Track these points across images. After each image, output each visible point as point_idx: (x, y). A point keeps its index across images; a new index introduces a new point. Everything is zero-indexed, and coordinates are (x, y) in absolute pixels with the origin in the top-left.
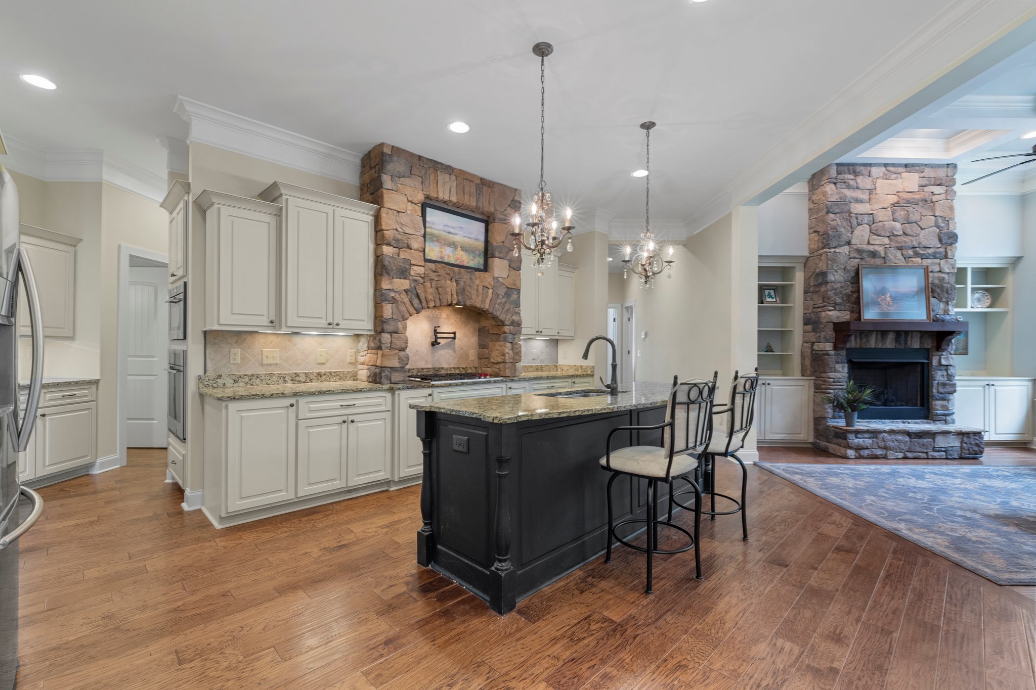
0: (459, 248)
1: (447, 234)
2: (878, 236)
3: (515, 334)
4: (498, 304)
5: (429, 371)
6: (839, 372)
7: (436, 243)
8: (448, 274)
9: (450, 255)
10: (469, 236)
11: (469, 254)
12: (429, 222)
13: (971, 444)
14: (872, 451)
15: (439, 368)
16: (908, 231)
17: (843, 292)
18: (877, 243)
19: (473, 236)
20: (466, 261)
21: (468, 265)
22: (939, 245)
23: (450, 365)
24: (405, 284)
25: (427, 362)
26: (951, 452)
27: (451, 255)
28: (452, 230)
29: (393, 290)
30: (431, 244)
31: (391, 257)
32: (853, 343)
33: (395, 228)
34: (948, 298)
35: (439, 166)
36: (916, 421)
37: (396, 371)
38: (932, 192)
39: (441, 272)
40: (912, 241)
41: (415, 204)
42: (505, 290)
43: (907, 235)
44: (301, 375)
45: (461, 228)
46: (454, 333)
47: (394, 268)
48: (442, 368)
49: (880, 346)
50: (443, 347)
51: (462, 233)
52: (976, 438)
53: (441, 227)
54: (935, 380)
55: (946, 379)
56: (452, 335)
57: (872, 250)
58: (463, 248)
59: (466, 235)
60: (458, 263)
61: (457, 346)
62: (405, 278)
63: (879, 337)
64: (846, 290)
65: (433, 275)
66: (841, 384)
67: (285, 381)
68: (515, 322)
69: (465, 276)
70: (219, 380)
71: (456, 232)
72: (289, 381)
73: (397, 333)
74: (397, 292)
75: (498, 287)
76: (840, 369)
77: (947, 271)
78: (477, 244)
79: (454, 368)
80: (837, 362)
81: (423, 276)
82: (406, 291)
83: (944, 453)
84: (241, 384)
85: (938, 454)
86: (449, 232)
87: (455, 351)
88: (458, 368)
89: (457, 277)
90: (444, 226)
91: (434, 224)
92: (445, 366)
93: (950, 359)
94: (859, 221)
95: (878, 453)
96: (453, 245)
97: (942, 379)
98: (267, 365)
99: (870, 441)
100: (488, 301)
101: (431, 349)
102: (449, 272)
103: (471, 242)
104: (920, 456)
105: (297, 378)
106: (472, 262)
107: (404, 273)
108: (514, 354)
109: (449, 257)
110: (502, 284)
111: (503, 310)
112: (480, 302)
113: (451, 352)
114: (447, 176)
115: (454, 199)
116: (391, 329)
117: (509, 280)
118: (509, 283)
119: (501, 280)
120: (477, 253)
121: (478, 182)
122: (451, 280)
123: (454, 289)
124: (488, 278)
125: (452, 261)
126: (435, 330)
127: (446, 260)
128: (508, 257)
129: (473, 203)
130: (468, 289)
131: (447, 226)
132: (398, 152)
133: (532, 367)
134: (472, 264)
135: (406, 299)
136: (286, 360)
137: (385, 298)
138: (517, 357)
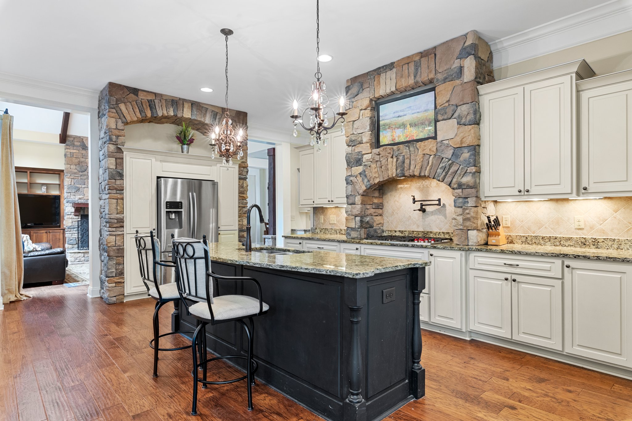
0: (408, 126)
1: (396, 119)
3: (467, 198)
4: (441, 168)
5: (419, 234)
7: (388, 130)
8: (390, 153)
10: (418, 111)
11: (418, 128)
12: (381, 116)
15: (428, 232)
19: (423, 109)
20: (415, 135)
21: (418, 138)
23: (441, 229)
24: (360, 169)
25: (418, 226)
27: (401, 135)
28: (401, 114)
29: (351, 176)
30: (384, 132)
31: (350, 154)
33: (352, 133)
35: (382, 70)
37: (353, 230)
39: (382, 153)
41: (365, 109)
42: (452, 151)
44: (343, 230)
45: (410, 107)
46: (439, 200)
47: (352, 160)
48: (431, 232)
50: (432, 213)
51: (410, 112)
53: (392, 115)
56: (437, 202)
58: (411, 125)
59: (415, 111)
60: (407, 139)
61: (447, 212)
62: (361, 165)
65: (377, 158)
68: (464, 184)
69: (405, 151)
70: (316, 230)
71: (405, 113)
72: (338, 233)
73: (355, 204)
74: (354, 176)
75: (443, 151)
78: (427, 114)
79: (443, 233)
81: (371, 160)
82: (360, 174)
84: (322, 233)
86: (398, 117)
87: (446, 217)
88: (448, 233)
89: (397, 153)
90: (394, 113)
91: (386, 115)
92: (435, 230)
96: (404, 126)
98: (332, 224)
100: (428, 168)
101: (422, 215)
102: (389, 151)
103: (420, 115)
105: (341, 232)
106: (422, 134)
107: (359, 162)
108: (464, 220)
109: (399, 137)
110: (448, 146)
111: (447, 173)
112: (419, 171)
113: (441, 217)
114: (389, 73)
115: (393, 89)
116: (351, 202)
117: (458, 139)
118: (455, 143)
119: (447, 142)
120: (427, 123)
121: (417, 58)
122: (392, 157)
123: (394, 164)
124: (430, 145)
125: (402, 139)
126: (414, 199)
127: (397, 141)
128: (456, 115)
129: (411, 81)
130: (407, 161)
131: (397, 112)
132: (354, 80)
133: (570, 239)
134: (421, 136)
135: (360, 179)
136: (338, 222)
137: (348, 182)
138: (468, 223)
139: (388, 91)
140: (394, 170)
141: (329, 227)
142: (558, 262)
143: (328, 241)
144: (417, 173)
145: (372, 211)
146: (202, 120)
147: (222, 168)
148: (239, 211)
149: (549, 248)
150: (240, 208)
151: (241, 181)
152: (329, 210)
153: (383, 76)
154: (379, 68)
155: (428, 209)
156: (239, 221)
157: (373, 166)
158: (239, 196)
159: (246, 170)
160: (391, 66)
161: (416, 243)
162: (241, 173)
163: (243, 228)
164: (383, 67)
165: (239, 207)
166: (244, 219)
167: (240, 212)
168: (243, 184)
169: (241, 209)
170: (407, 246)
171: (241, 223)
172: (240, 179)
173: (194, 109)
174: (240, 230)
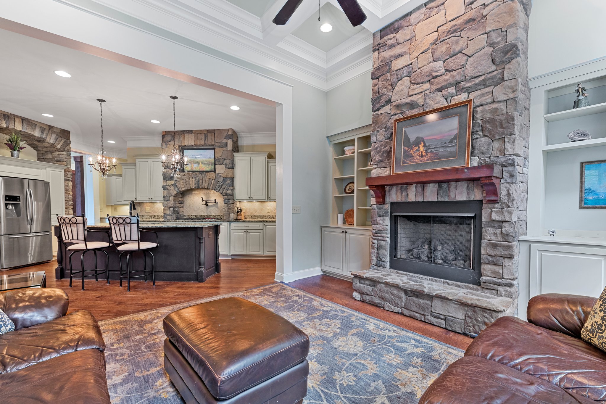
2: (417, 84)
3: (229, 200)
4: (218, 186)
6: (380, 224)
7: (189, 163)
8: (192, 176)
9: (196, 167)
10: (206, 157)
11: (206, 165)
13: (477, 320)
14: (372, 298)
15: (209, 215)
16: (451, 66)
17: (383, 150)
18: (416, 92)
19: (208, 157)
20: (204, 168)
21: (205, 170)
22: (493, 68)
23: (215, 214)
24: (172, 182)
25: (204, 213)
26: (451, 323)
28: (197, 156)
29: (166, 185)
31: (165, 173)
32: (394, 196)
34: (503, 133)
36: (459, 283)
37: (168, 215)
38: (484, 4)
39: (186, 175)
40: (454, 76)
42: (223, 179)
43: (450, 71)
45: (201, 154)
46: (215, 200)
47: (167, 177)
49: (420, 199)
50: (212, 206)
51: (201, 156)
52: (487, 315)
53: (192, 156)
54: (484, 239)
55: (500, 239)
57: (409, 101)
58: (202, 163)
59: (204, 157)
60: (200, 170)
61: (218, 206)
62: (173, 180)
63: (420, 189)
64: (385, 147)
65: (183, 177)
66: (382, 235)
69: (199, 175)
71: (199, 157)
73: (169, 201)
74: (168, 186)
75: (218, 178)
76: (381, 222)
77: (504, 98)
78: (210, 159)
80: (379, 216)
81: (180, 178)
82: (173, 185)
83: (443, 322)
85: (437, 320)
86: (195, 158)
87: (218, 208)
89: (195, 176)
91: (188, 156)
92: (213, 214)
93: (506, 213)
94: (399, 76)
95: (376, 302)
96: (198, 163)
97: (493, 238)
99: (370, 288)
101: (206, 207)
103: (207, 160)
104: (415, 316)
107: (172, 178)
108: (228, 209)
109: (196, 168)
110: (221, 176)
111: (220, 188)
113: (216, 208)
114: (190, 135)
115: (193, 144)
116: (166, 199)
117: (225, 174)
118: (224, 175)
119: (220, 174)
120: (210, 164)
121: (206, 132)
122: (192, 178)
123: (194, 182)
124: (212, 175)
125: (197, 170)
126: (202, 199)
127: (194, 170)
128: (224, 163)
129: (203, 142)
130: (201, 181)
131: (194, 155)
132: (168, 132)
133: (265, 216)
134: (207, 169)
135: (172, 188)
136: (152, 211)
137: (164, 188)
138: (230, 211)
139: (190, 144)
140: (194, 185)
141: (145, 214)
142: (262, 223)
144: (206, 187)
145: (179, 205)
147: (50, 171)
148: (66, 204)
149: (259, 219)
151: (67, 182)
152: (145, 205)
153: (186, 136)
154: (184, 131)
155: (209, 204)
156: (66, 211)
157: (181, 181)
158: (66, 193)
159: (70, 174)
160: (191, 132)
161: (206, 220)
162: (67, 176)
164: (186, 131)
165: (65, 201)
166: (69, 210)
168: (68, 183)
170: (203, 221)
171: (67, 213)
172: (65, 180)
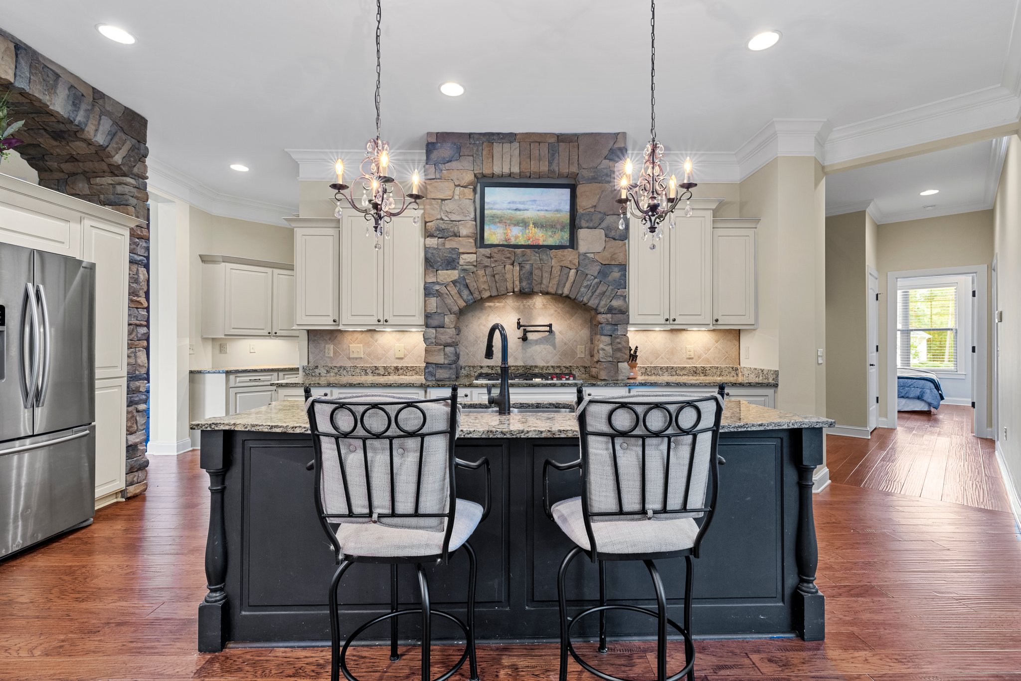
0: (531, 225)
1: (513, 212)
3: (616, 325)
4: (585, 287)
7: (498, 225)
8: (509, 258)
9: (517, 235)
10: (546, 208)
11: (546, 230)
12: (488, 203)
15: (532, 366)
19: (552, 207)
20: (541, 239)
21: (545, 243)
23: (548, 362)
24: (454, 274)
25: (516, 359)
27: (520, 235)
28: (521, 206)
29: (438, 283)
30: (492, 227)
31: (435, 249)
33: (439, 217)
35: (495, 137)
37: (441, 367)
39: (497, 256)
41: (465, 187)
42: (598, 268)
44: (380, 368)
45: (535, 201)
46: (550, 326)
47: (439, 260)
48: (536, 367)
50: (537, 342)
51: (534, 207)
53: (505, 206)
56: (548, 329)
58: (536, 225)
59: (542, 208)
60: (530, 243)
61: (557, 340)
62: (454, 269)
65: (487, 262)
67: (366, 374)
68: (615, 309)
69: (533, 258)
70: (316, 370)
71: (527, 207)
72: (370, 373)
73: (443, 327)
74: (442, 284)
75: (586, 265)
78: (559, 215)
79: (552, 367)
81: (475, 264)
82: (454, 282)
84: (332, 374)
86: (516, 210)
87: (555, 347)
88: (559, 367)
89: (521, 260)
90: (509, 203)
91: (495, 203)
92: (541, 363)
96: (524, 223)
98: (354, 358)
100: (568, 285)
101: (521, 344)
102: (509, 255)
103: (548, 215)
105: (377, 371)
106: (551, 239)
107: (451, 263)
108: (614, 350)
109: (516, 237)
110: (594, 261)
111: (593, 293)
112: (555, 287)
113: (549, 347)
114: (507, 146)
115: (516, 170)
116: (435, 322)
117: (607, 254)
118: (605, 258)
119: (592, 256)
120: (559, 227)
121: (553, 140)
122: (513, 264)
123: (516, 274)
124: (569, 256)
125: (522, 241)
126: (518, 323)
127: (513, 241)
128: (604, 225)
129: (544, 168)
130: (537, 272)
131: (513, 202)
132: (443, 137)
133: (684, 368)
134: (550, 242)
135: (454, 291)
136: (369, 355)
137: (428, 292)
138: (619, 355)
139: (506, 170)
140: (517, 283)
141: (348, 364)
143: (398, 386)
144: (552, 290)
146: (46, 99)
147: (94, 231)
148: (130, 333)
149: (666, 378)
150: (132, 327)
151: (135, 267)
152: (346, 334)
153: (497, 148)
154: (492, 134)
155: (530, 336)
156: (129, 357)
157: (481, 272)
158: (131, 301)
159: (144, 245)
160: (509, 138)
162: (134, 249)
163: (137, 372)
164: (498, 134)
165: (129, 325)
166: (139, 351)
167: (131, 337)
169: (133, 330)
170: (554, 385)
171: (132, 361)
172: (132, 262)
173: (23, 63)
174: (131, 377)
